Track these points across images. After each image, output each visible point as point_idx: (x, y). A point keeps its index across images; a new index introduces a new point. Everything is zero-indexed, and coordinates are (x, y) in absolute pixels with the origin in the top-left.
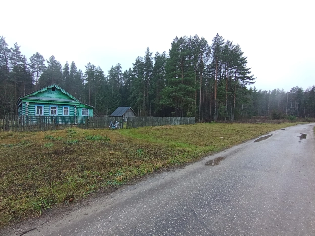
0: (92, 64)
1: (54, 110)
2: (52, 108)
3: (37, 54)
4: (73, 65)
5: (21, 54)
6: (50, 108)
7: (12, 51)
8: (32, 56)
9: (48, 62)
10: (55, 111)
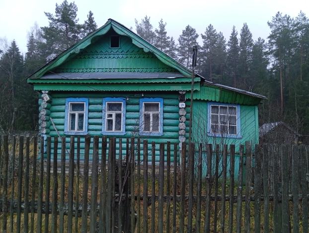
0: (283, 15)
1: (114, 114)
2: (111, 107)
3: (188, 28)
4: (246, 32)
5: (167, 35)
6: (105, 106)
7: (157, 35)
8: (181, 34)
9: (203, 37)
10: (118, 116)
